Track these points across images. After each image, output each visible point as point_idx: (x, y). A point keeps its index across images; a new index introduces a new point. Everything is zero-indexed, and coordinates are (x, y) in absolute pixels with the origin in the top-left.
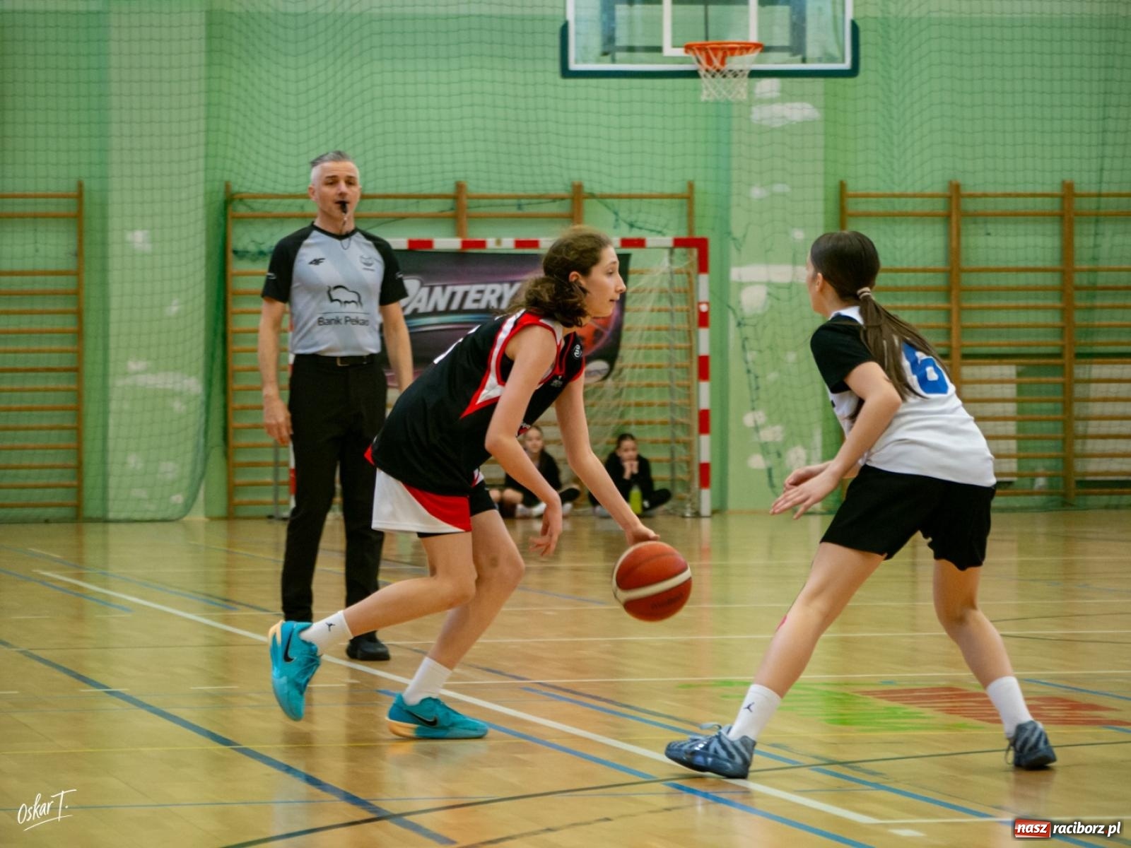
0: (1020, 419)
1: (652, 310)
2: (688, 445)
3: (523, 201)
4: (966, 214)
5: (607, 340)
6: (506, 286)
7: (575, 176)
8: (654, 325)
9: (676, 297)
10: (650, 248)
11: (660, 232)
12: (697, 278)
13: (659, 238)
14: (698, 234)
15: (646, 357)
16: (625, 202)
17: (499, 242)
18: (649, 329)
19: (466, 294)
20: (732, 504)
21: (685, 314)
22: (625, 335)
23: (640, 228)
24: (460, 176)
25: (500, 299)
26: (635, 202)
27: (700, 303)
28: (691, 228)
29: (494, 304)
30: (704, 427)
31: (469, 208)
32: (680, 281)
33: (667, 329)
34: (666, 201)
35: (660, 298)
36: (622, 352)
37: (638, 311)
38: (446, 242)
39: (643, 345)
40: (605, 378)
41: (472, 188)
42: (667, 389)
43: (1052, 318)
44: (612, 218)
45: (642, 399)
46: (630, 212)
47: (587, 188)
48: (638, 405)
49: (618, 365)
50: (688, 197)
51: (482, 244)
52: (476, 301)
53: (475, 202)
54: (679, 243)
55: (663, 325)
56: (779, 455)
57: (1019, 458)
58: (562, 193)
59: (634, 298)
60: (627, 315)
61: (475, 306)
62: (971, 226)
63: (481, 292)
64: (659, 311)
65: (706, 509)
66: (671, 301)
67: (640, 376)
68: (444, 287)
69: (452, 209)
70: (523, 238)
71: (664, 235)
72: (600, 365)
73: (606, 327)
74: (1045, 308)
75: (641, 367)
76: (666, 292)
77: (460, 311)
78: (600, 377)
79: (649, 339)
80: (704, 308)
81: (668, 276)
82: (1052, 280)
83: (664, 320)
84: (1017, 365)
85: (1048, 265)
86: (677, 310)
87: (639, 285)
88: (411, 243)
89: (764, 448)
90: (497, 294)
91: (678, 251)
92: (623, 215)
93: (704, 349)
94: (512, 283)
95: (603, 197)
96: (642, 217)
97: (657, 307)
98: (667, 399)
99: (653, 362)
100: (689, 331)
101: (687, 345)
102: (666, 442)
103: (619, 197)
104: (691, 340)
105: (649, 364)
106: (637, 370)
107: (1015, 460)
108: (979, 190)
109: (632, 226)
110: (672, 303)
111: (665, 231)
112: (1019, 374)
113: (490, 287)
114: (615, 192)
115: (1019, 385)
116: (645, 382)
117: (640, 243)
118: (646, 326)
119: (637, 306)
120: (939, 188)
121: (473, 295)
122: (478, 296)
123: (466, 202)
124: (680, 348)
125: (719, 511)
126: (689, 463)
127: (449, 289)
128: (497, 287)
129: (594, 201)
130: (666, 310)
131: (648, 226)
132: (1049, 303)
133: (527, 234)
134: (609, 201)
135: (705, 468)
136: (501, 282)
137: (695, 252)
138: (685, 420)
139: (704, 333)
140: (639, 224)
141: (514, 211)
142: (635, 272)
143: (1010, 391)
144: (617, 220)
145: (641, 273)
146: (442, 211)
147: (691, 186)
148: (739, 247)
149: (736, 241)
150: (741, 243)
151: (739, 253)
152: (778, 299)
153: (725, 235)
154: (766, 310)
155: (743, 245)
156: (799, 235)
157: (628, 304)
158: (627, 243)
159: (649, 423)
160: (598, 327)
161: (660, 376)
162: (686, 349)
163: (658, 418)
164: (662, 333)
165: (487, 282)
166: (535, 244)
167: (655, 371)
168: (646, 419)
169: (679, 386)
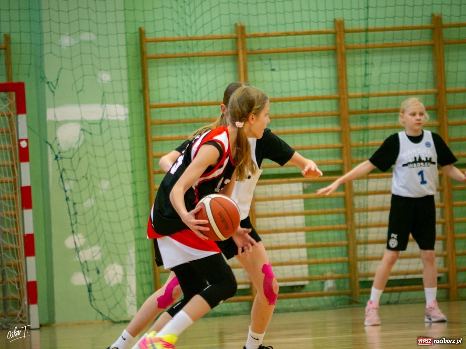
0: (309, 230)
4: (252, 53)
12: (16, 119)
20: (59, 317)
21: (8, 151)
27: (20, 141)
30: (30, 251)
32: (2, 123)
43: (332, 140)
56: (98, 272)
57: (309, 264)
62: (258, 63)
65: (34, 322)
74: (326, 131)
80: (24, 144)
82: (329, 106)
84: (304, 182)
85: (326, 93)
89: (84, 267)
93: (26, 181)
100: (12, 166)
101: (12, 178)
104: (14, 175)
107: (306, 266)
108: (263, 31)
112: (305, 191)
115: (305, 199)
120: (227, 31)
124: (6, 182)
125: (46, 324)
126: (19, 283)
132: (329, 127)
135: (32, 287)
137: (13, 95)
138: (12, 246)
139: (25, 167)
143: (298, 205)
147: (7, 38)
148: (53, 89)
149: (50, 84)
150: (55, 85)
151: (54, 95)
152: (91, 134)
153: (40, 80)
154: (80, 143)
155: (57, 88)
156: (106, 77)
162: (11, 182)
169: (7, 215)
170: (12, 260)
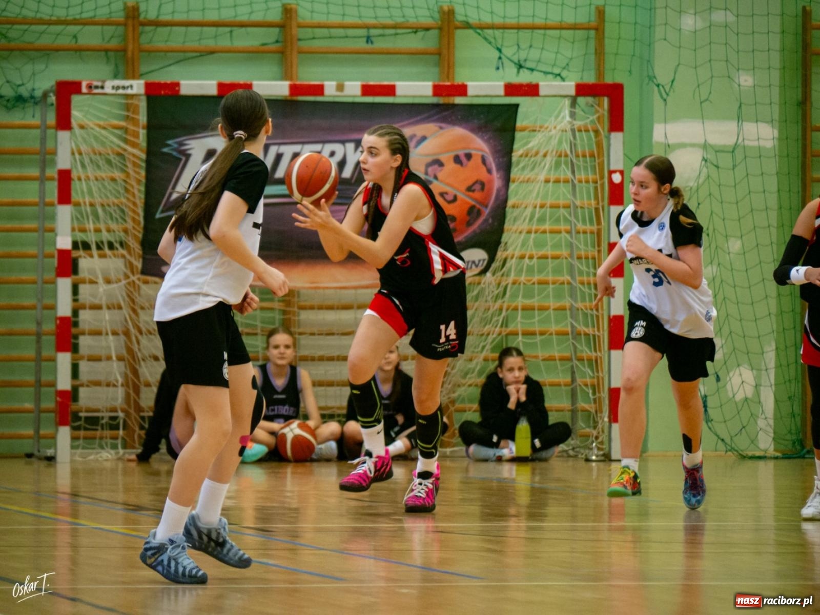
1: (547, 181)
2: (594, 364)
3: (373, 32)
5: (486, 221)
6: (350, 147)
8: (549, 202)
9: (580, 162)
10: (546, 97)
11: (556, 75)
12: (609, 139)
13: (558, 83)
14: (609, 80)
15: (539, 245)
17: (340, 87)
18: (542, 206)
20: (653, 444)
21: (592, 185)
22: (510, 213)
23: (532, 70)
25: (342, 164)
26: (525, 34)
27: (611, 172)
28: (600, 72)
31: (300, 40)
32: (585, 142)
33: (567, 207)
34: (566, 33)
35: (558, 165)
36: (505, 238)
37: (528, 181)
38: (271, 86)
39: (534, 227)
40: (484, 272)
41: (304, 14)
42: (566, 286)
44: (492, 54)
45: (535, 302)
46: (517, 47)
47: (461, 14)
48: (527, 309)
49: (500, 255)
50: (597, 29)
51: (319, 90)
53: (309, 32)
54: (583, 90)
55: (561, 202)
56: (718, 379)
58: (427, 21)
59: (521, 165)
60: (512, 186)
64: (557, 181)
66: (573, 169)
67: (530, 270)
69: (278, 42)
70: (372, 82)
71: (563, 79)
73: (484, 204)
75: (531, 257)
76: (566, 156)
79: (542, 220)
80: (617, 178)
81: (570, 134)
83: (563, 194)
86: (580, 181)
87: (530, 145)
88: (222, 87)
90: (338, 157)
91: (581, 100)
92: (508, 52)
94: (358, 143)
95: (481, 27)
96: (534, 54)
97: (552, 177)
98: (567, 302)
100: (597, 210)
101: (595, 228)
102: (564, 360)
103: (503, 27)
104: (599, 223)
105: (542, 252)
106: (527, 260)
109: (520, 66)
110: (573, 172)
111: (564, 74)
113: (328, 148)
114: (498, 21)
116: (536, 278)
117: (532, 90)
118: (539, 202)
119: (527, 174)
123: (298, 32)
124: (585, 232)
126: (595, 388)
128: (338, 148)
129: (468, 32)
130: (566, 181)
131: (542, 67)
133: (377, 77)
134: (489, 32)
135: (615, 395)
136: (343, 142)
137: (605, 102)
138: (590, 331)
140: (529, 65)
141: (361, 44)
142: (523, 130)
144: (500, 58)
145: (533, 130)
146: (265, 45)
147: (600, 13)
148: (665, 96)
149: (661, 87)
150: (667, 90)
151: (666, 104)
152: (717, 167)
153: (647, 79)
154: (701, 181)
155: (671, 94)
156: (745, 80)
157: (515, 173)
158: (511, 89)
159: (542, 333)
160: (473, 203)
161: (557, 271)
162: (592, 233)
163: (554, 328)
164: (562, 211)
165: (324, 142)
166: (390, 90)
167: (551, 263)
168: (537, 328)
169: (582, 283)
170: (586, 351)
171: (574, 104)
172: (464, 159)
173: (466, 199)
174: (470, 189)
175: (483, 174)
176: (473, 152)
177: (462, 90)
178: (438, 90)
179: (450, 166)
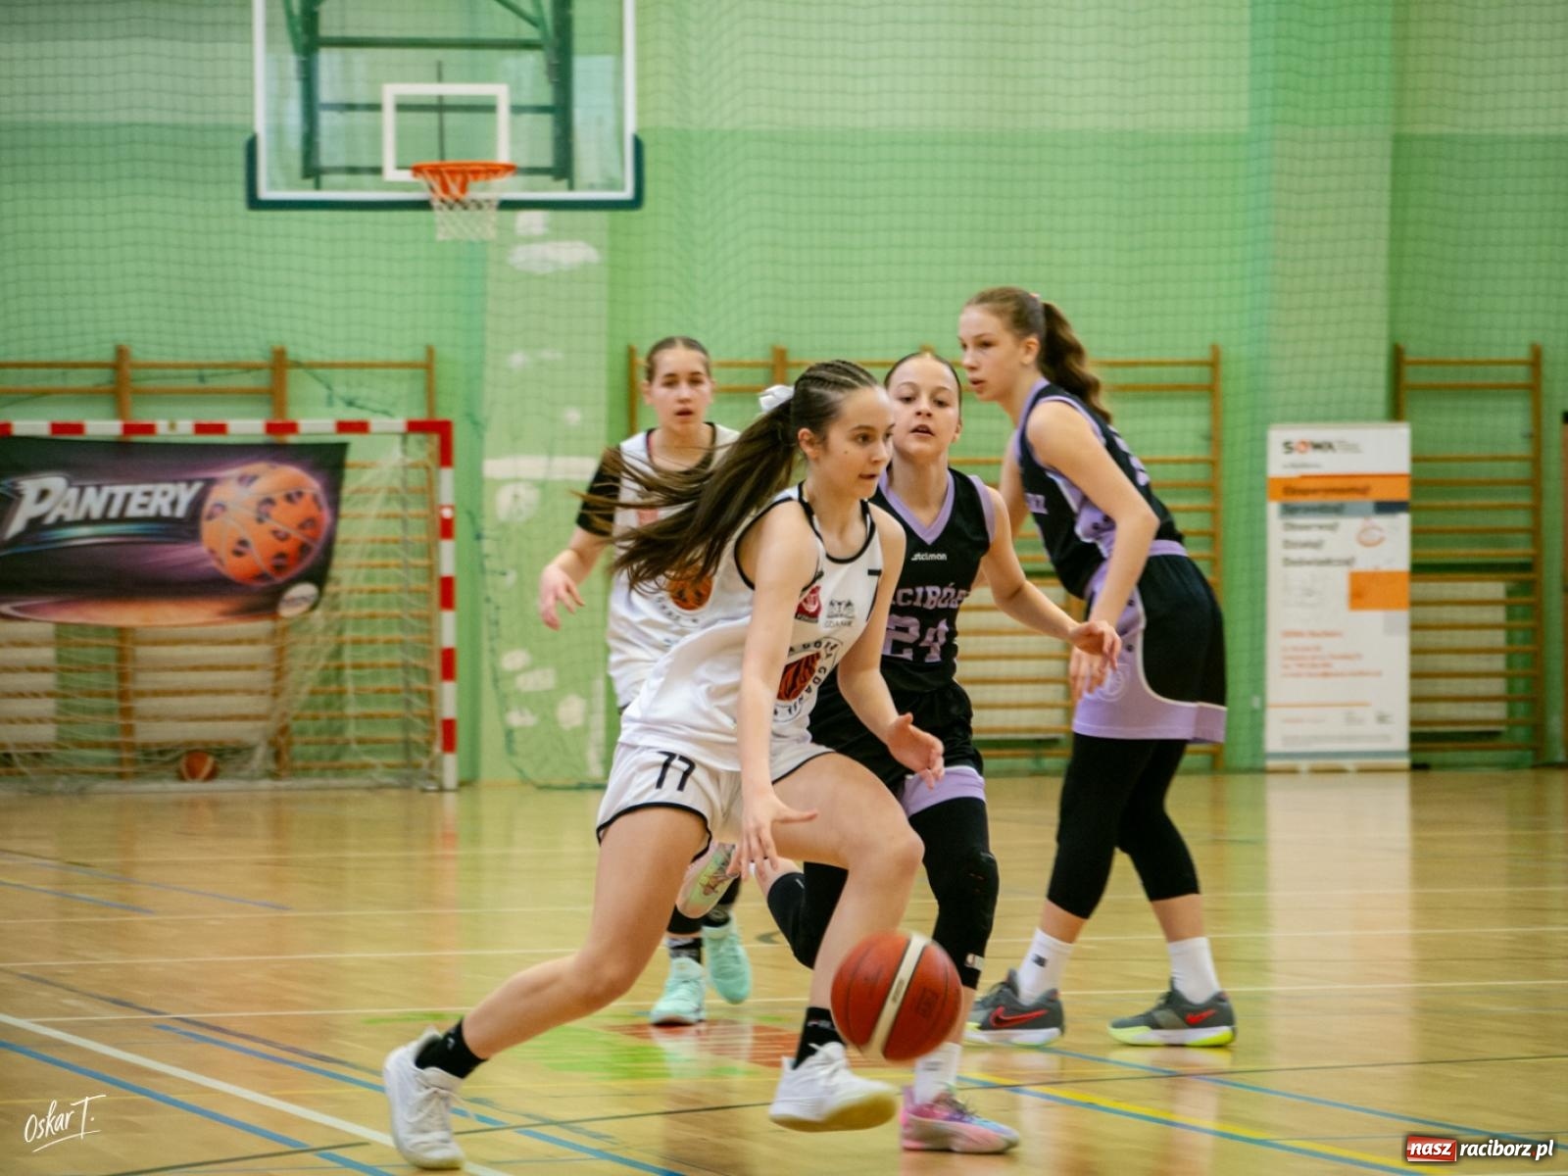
1: (378, 517)
2: (429, 697)
3: (207, 372)
5: (315, 557)
6: (182, 486)
7: (275, 339)
8: (380, 535)
9: (411, 498)
10: (376, 434)
11: (386, 413)
12: (438, 474)
13: (386, 420)
14: (441, 415)
15: (369, 579)
16: (340, 373)
17: (172, 426)
18: (373, 541)
19: (128, 497)
20: (486, 774)
21: (421, 522)
22: (338, 547)
23: (361, 407)
24: (121, 338)
25: (174, 504)
26: (354, 372)
27: (442, 507)
28: (431, 404)
29: (166, 512)
30: (448, 671)
31: (132, 381)
32: (415, 479)
33: (396, 542)
34: (393, 371)
35: (388, 500)
36: (334, 572)
37: (360, 517)
38: (103, 426)
39: (365, 561)
40: (314, 607)
41: (138, 354)
42: (395, 619)
44: (322, 392)
45: (364, 635)
46: (348, 384)
47: (293, 353)
48: (357, 642)
49: (330, 588)
50: (427, 366)
51: (149, 429)
52: (143, 506)
53: (141, 373)
54: (414, 427)
55: (391, 536)
56: (550, 707)
58: (259, 360)
59: (351, 502)
60: (343, 524)
61: (140, 513)
63: (148, 494)
64: (388, 517)
65: (450, 778)
66: (404, 504)
67: (360, 604)
68: (99, 488)
69: (111, 382)
70: (206, 420)
71: (392, 416)
72: (306, 590)
73: (314, 539)
75: (361, 592)
76: (396, 491)
77: (121, 519)
78: (305, 606)
79: (371, 555)
80: (447, 513)
81: (400, 471)
83: (394, 530)
86: (412, 517)
87: (360, 481)
88: (54, 427)
89: (527, 700)
90: (170, 498)
91: (413, 438)
92: (341, 390)
93: (447, 568)
94: (190, 482)
95: (310, 366)
96: (364, 392)
97: (384, 512)
98: (396, 634)
99: (379, 585)
100: (428, 544)
101: (426, 562)
102: (394, 691)
103: (332, 366)
104: (430, 556)
105: (372, 586)
106: (357, 596)
109: (350, 403)
110: (404, 507)
111: (394, 411)
113: (160, 488)
114: (327, 359)
116: (366, 611)
117: (361, 427)
118: (369, 537)
119: (360, 510)
120: (759, 355)
121: (137, 499)
122: (144, 500)
123: (132, 373)
124: (416, 567)
125: (467, 783)
126: (428, 719)
127: (106, 490)
128: (170, 488)
129: (300, 371)
130: (396, 517)
131: (371, 405)
133: (210, 414)
134: (319, 371)
135: (449, 726)
136: (175, 481)
137: (435, 438)
138: (420, 663)
139: (447, 547)
140: (360, 402)
141: (193, 384)
142: (354, 466)
144: (330, 395)
145: (364, 467)
146: (98, 385)
147: (430, 351)
156: (573, 416)
157: (345, 509)
158: (344, 427)
159: (372, 666)
160: (305, 540)
161: (387, 604)
162: (424, 567)
163: (383, 660)
164: (391, 547)
165: (156, 481)
166: (220, 429)
167: (380, 597)
168: (365, 661)
169: (412, 616)
170: (418, 683)
171: (404, 441)
172: (295, 497)
173: (297, 536)
174: (302, 526)
175: (313, 511)
176: (304, 490)
177: (292, 428)
178: (271, 428)
179: (282, 504)
